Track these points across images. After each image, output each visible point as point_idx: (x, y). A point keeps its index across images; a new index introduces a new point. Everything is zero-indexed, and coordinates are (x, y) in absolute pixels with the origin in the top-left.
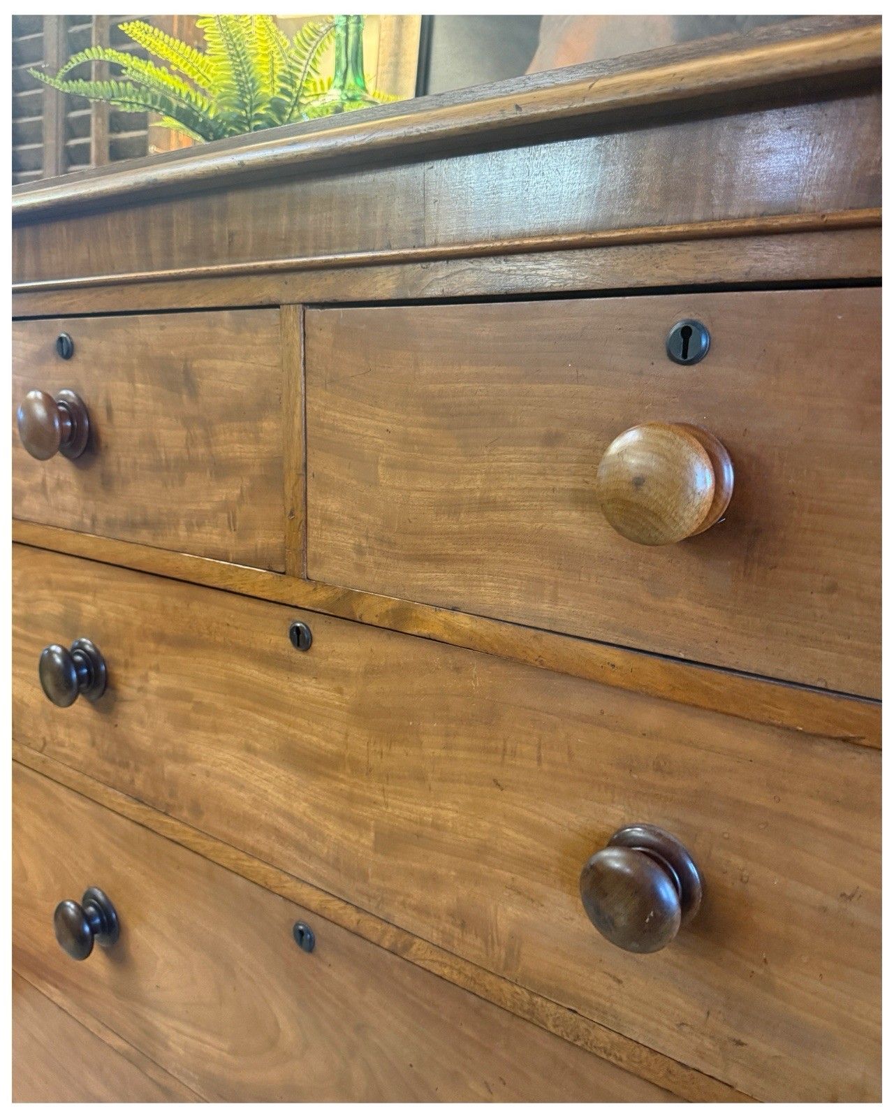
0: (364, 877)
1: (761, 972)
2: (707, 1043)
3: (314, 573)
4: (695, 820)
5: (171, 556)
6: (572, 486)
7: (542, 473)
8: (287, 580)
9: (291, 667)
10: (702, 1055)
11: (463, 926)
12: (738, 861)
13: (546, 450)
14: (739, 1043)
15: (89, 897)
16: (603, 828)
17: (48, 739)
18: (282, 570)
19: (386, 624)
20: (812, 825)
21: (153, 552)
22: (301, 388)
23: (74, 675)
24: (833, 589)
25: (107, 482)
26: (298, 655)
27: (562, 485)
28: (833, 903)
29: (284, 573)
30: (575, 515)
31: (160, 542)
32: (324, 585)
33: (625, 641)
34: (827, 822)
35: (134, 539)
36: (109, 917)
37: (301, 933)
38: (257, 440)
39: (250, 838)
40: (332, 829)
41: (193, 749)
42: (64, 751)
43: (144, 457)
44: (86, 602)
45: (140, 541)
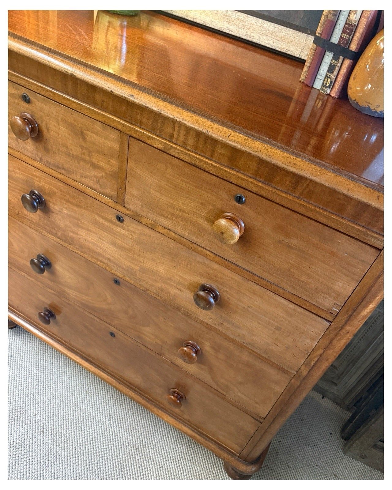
0: (136, 276)
1: (229, 314)
2: (216, 322)
3: (127, 206)
4: (221, 287)
5: (74, 182)
6: (206, 216)
7: (199, 210)
8: (117, 204)
9: (116, 225)
10: (214, 324)
11: (162, 291)
12: (229, 296)
13: (201, 206)
14: (222, 324)
15: (39, 257)
16: (199, 282)
17: (20, 212)
18: (116, 201)
19: (149, 226)
20: (245, 294)
21: (66, 178)
22: (126, 157)
23: (35, 204)
24: (259, 257)
25: (47, 150)
26: (119, 223)
27: (204, 215)
28: (246, 307)
29: (117, 202)
30: (205, 222)
31: (69, 176)
32: (130, 210)
33: (213, 251)
34: (248, 295)
35: (59, 171)
36: (47, 262)
37: (116, 281)
38: (109, 164)
39: (100, 258)
40: (127, 263)
41: (80, 233)
42: (27, 217)
43: (63, 149)
44: (37, 181)
45: (61, 172)
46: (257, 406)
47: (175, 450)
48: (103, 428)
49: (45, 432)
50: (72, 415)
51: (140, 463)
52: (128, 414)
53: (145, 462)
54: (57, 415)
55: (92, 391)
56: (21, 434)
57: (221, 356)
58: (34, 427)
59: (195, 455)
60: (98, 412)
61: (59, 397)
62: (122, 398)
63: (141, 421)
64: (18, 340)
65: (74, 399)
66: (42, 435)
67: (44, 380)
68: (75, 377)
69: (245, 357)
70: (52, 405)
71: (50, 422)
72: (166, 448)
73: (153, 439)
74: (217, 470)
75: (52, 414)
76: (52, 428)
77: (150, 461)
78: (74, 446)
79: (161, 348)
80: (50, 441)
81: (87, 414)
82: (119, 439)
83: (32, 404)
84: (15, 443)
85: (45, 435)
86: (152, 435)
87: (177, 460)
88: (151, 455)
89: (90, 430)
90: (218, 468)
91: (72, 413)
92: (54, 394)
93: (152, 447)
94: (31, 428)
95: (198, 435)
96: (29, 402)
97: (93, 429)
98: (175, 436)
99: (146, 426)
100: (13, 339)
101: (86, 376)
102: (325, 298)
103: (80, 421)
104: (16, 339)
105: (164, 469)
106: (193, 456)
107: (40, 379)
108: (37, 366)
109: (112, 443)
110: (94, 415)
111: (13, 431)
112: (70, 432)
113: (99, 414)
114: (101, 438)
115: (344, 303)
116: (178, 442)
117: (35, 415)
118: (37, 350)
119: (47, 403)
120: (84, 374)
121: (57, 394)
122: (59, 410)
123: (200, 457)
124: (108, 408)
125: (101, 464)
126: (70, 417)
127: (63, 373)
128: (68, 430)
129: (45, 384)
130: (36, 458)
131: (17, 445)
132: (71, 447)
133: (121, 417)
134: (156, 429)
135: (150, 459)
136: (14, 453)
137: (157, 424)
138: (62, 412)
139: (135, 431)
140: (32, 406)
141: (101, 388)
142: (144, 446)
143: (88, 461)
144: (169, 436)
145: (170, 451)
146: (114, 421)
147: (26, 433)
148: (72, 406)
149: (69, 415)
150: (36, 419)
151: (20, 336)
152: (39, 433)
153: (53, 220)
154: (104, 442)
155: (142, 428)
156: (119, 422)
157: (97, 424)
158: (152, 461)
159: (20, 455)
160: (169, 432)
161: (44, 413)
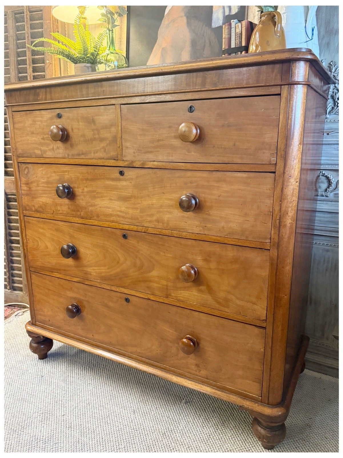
0: (138, 219)
1: (208, 213)
2: (201, 228)
3: (124, 159)
4: (197, 190)
5: (90, 160)
6: (174, 135)
7: (169, 133)
8: (118, 161)
9: (119, 180)
10: (200, 231)
11: (158, 222)
13: (169, 129)
14: (206, 226)
17: (55, 210)
18: (117, 159)
19: (141, 167)
20: (214, 186)
22: (120, 121)
23: (66, 190)
25: (72, 146)
26: (121, 177)
27: (172, 135)
28: (217, 198)
31: (87, 157)
32: (127, 161)
37: (124, 235)
38: (110, 133)
39: (111, 219)
40: (131, 211)
41: (97, 203)
42: (60, 212)
43: (82, 139)
44: (66, 175)
45: (81, 158)
46: (255, 307)
47: (202, 432)
48: (128, 420)
49: (73, 427)
50: (98, 413)
51: (168, 445)
52: (151, 409)
53: (173, 443)
54: (84, 414)
55: (116, 395)
56: (50, 431)
57: (213, 265)
58: (62, 424)
59: (224, 435)
60: (123, 409)
61: (85, 401)
62: (144, 398)
63: (165, 413)
64: (48, 366)
65: (99, 402)
66: (70, 430)
67: (72, 390)
68: (99, 387)
69: (230, 253)
70: (79, 407)
71: (77, 420)
72: (192, 431)
73: (178, 425)
74: (249, 445)
75: (79, 414)
76: (80, 424)
77: (177, 442)
78: (101, 436)
79: (167, 289)
80: (78, 433)
81: (112, 412)
82: (145, 428)
83: (60, 408)
84: (44, 437)
85: (73, 429)
86: (177, 422)
87: (205, 440)
88: (178, 438)
89: (116, 423)
90: (249, 444)
91: (98, 411)
92: (81, 399)
93: (179, 432)
94: (60, 425)
95: (218, 390)
96: (58, 407)
97: (119, 422)
98: (201, 421)
99: (170, 416)
100: (44, 366)
101: (110, 385)
102: (264, 153)
103: (106, 417)
104: (46, 365)
105: (193, 448)
106: (221, 436)
107: (67, 390)
108: (65, 381)
109: (138, 431)
110: (119, 412)
111: (42, 429)
112: (97, 426)
113: (124, 410)
114: (127, 428)
115: (276, 150)
116: (204, 425)
117: (64, 415)
118: (65, 371)
119: (74, 406)
120: (108, 384)
121: (83, 399)
122: (86, 411)
123: (229, 435)
124: (132, 406)
125: (129, 448)
126: (96, 415)
127: (88, 385)
128: (94, 425)
129: (72, 393)
130: (65, 447)
131: (47, 439)
132: (98, 437)
133: (145, 411)
134: (180, 418)
135: (178, 441)
136: (44, 445)
137: (181, 413)
138: (89, 412)
139: (160, 420)
140: (60, 409)
141: (124, 392)
142: (170, 431)
143: (115, 447)
144: (195, 422)
145: (198, 434)
146: (139, 414)
147: (55, 429)
148: (97, 406)
149: (96, 414)
150: (65, 418)
151: (50, 363)
152: (67, 429)
153: (78, 203)
154: (130, 431)
155: (166, 418)
156: (144, 415)
157: (123, 418)
158: (180, 442)
159: (49, 446)
160: (194, 419)
161: (72, 413)
